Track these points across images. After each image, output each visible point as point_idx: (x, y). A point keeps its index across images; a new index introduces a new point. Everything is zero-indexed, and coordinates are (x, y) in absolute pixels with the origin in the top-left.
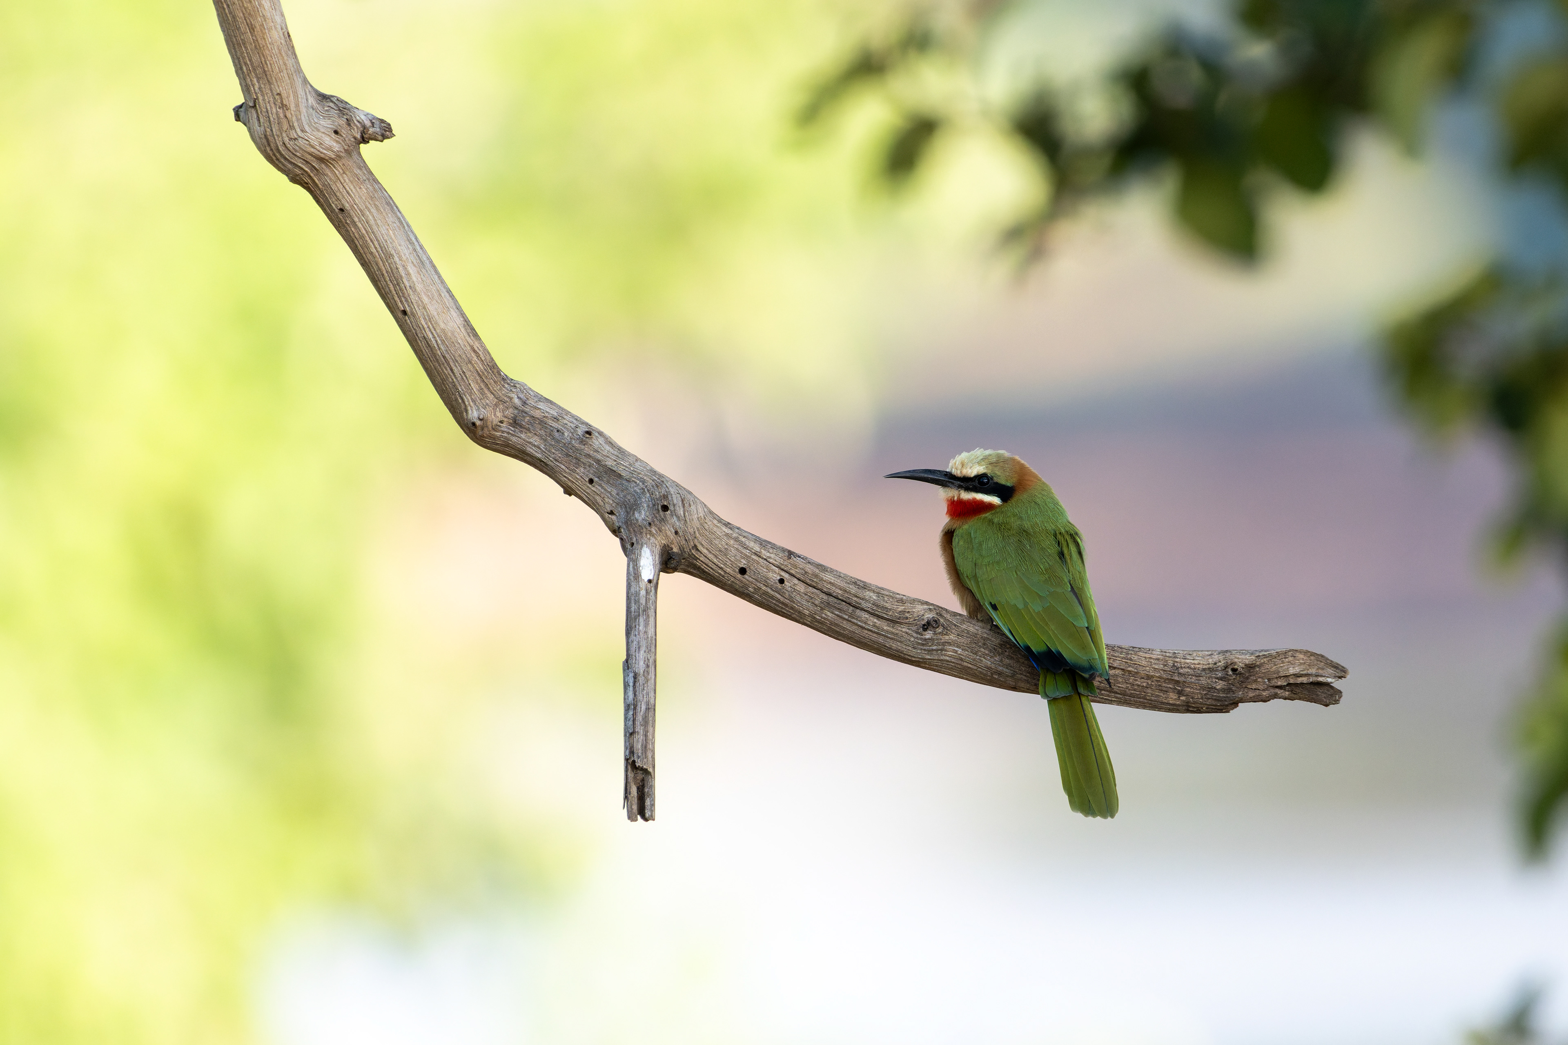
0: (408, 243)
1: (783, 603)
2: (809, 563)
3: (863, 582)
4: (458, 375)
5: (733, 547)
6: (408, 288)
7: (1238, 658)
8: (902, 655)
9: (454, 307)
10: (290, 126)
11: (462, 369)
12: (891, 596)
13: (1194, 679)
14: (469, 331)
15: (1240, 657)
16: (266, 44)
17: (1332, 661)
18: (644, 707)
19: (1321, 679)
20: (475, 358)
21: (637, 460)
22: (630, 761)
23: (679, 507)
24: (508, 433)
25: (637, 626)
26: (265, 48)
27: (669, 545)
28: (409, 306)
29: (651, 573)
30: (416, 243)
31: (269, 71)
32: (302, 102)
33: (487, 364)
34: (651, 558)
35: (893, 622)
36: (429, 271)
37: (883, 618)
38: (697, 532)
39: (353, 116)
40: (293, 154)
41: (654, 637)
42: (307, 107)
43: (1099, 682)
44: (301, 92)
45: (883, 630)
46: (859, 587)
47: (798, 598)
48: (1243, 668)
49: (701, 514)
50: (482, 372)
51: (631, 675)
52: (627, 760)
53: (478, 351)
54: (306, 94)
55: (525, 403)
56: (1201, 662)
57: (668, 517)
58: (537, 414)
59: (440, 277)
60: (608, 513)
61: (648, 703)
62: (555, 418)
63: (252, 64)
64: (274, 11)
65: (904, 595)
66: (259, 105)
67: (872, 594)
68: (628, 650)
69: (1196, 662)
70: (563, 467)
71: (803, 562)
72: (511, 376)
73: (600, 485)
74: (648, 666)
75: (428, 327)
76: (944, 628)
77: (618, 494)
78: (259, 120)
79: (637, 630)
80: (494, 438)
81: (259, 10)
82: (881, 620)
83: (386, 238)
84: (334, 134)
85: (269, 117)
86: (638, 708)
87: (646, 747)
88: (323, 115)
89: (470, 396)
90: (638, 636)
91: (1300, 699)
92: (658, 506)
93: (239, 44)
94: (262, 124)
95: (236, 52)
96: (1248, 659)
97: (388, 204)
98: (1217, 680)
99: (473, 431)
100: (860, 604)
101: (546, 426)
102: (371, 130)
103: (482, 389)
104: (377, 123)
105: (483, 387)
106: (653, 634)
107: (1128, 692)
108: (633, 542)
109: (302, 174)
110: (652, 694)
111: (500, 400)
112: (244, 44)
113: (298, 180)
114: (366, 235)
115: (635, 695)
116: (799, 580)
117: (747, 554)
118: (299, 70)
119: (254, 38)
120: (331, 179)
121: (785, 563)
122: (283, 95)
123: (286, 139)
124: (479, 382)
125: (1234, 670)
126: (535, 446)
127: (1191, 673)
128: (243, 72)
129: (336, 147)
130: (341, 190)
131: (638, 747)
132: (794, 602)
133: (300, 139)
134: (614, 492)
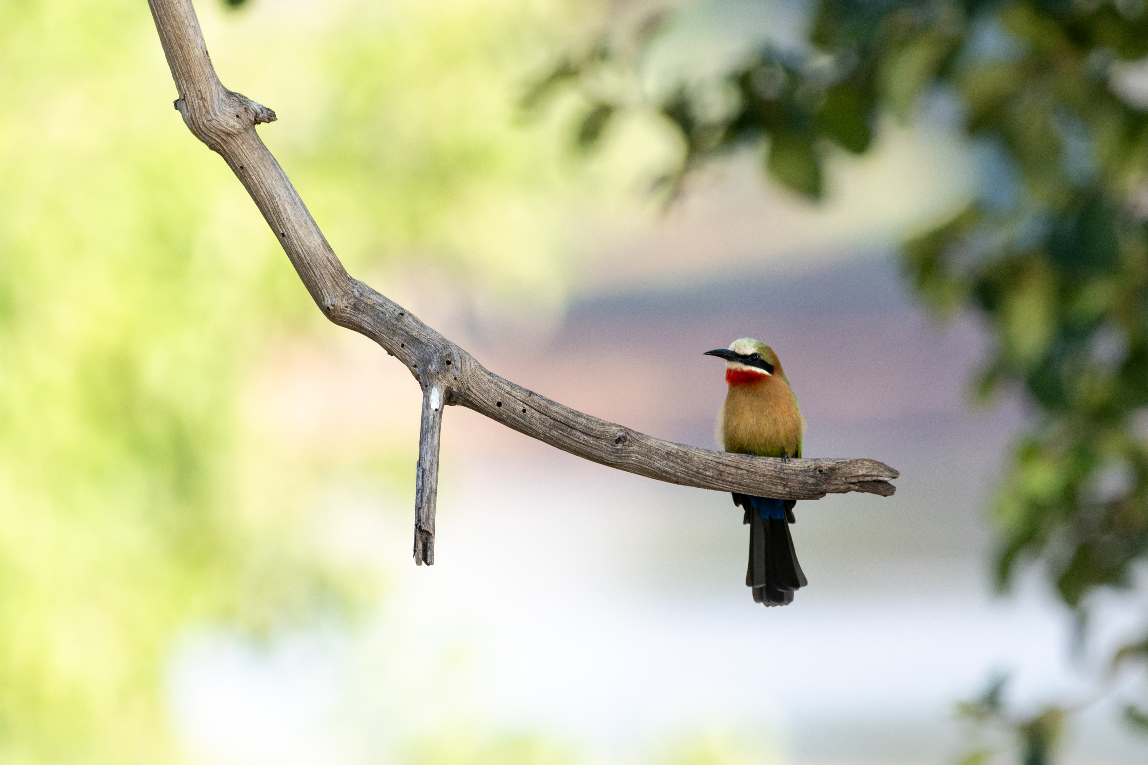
0: (285, 189)
1: (525, 425)
2: (543, 399)
3: (577, 412)
4: (318, 276)
5: (494, 389)
6: (285, 219)
7: (824, 464)
8: (603, 460)
9: (316, 232)
10: (207, 112)
11: (320, 272)
12: (596, 421)
13: (794, 477)
14: (326, 247)
15: (825, 463)
16: (191, 58)
17: (889, 467)
18: (428, 491)
19: (880, 478)
20: (329, 265)
21: (433, 331)
22: (418, 526)
23: (458, 362)
24: (351, 314)
25: (427, 439)
26: (190, 60)
27: (451, 386)
28: (286, 231)
29: (437, 405)
30: (291, 190)
31: (193, 75)
32: (215, 96)
33: (338, 269)
34: (438, 395)
35: (597, 438)
36: (299, 208)
37: (590, 435)
38: (469, 379)
39: (249, 106)
40: (210, 131)
41: (438, 446)
42: (218, 100)
43: (732, 478)
44: (214, 90)
45: (590, 443)
46: (576, 415)
47: (535, 422)
48: (826, 470)
49: (473, 367)
50: (334, 275)
51: (421, 470)
52: (416, 525)
53: (331, 260)
54: (218, 91)
55: (362, 295)
56: (799, 466)
57: (450, 368)
58: (369, 302)
59: (307, 211)
60: (413, 366)
61: (431, 489)
62: (381, 305)
63: (182, 72)
64: (196, 37)
65: (605, 421)
66: (187, 99)
67: (583, 420)
68: (420, 454)
69: (796, 466)
70: (385, 336)
71: (539, 399)
72: (354, 277)
73: (408, 348)
74: (432, 465)
75: (299, 245)
76: (630, 442)
77: (419, 354)
78: (187, 108)
79: (426, 441)
80: (342, 317)
81: (186, 35)
82: (589, 436)
83: (271, 186)
84: (236, 117)
85: (193, 106)
86: (425, 492)
87: (428, 517)
88: (229, 105)
89: (326, 290)
90: (426, 445)
91: (867, 491)
92: (444, 362)
93: (173, 58)
94: (189, 111)
95: (172, 63)
96: (830, 464)
97: (273, 164)
98: (809, 478)
99: (328, 312)
100: (575, 426)
101: (375, 309)
102: (261, 115)
103: (334, 286)
104: (265, 111)
105: (335, 284)
106: (437, 444)
107: (751, 485)
108: (427, 384)
109: (216, 144)
110: (434, 483)
111: (346, 293)
112: (177, 58)
113: (213, 148)
114: (258, 184)
115: (423, 483)
116: (536, 410)
117: (502, 393)
118: (214, 75)
119: (183, 54)
120: (234, 147)
121: (527, 399)
122: (202, 92)
123: (205, 121)
124: (332, 281)
125: (820, 471)
126: (367, 323)
127: (792, 473)
128: (177, 77)
129: (238, 126)
130: (241, 155)
131: (423, 517)
132: (532, 424)
133: (214, 121)
134: (417, 353)
